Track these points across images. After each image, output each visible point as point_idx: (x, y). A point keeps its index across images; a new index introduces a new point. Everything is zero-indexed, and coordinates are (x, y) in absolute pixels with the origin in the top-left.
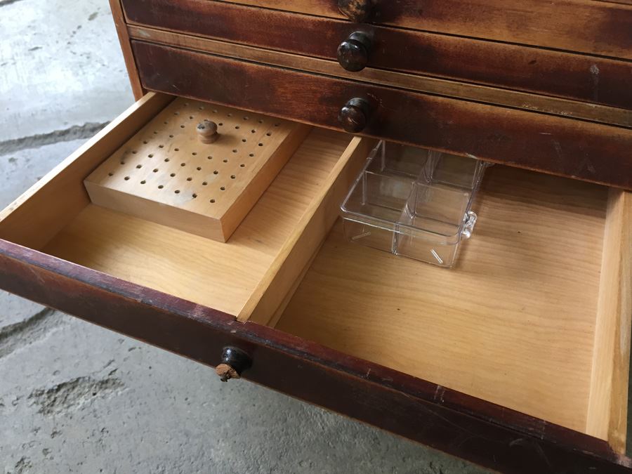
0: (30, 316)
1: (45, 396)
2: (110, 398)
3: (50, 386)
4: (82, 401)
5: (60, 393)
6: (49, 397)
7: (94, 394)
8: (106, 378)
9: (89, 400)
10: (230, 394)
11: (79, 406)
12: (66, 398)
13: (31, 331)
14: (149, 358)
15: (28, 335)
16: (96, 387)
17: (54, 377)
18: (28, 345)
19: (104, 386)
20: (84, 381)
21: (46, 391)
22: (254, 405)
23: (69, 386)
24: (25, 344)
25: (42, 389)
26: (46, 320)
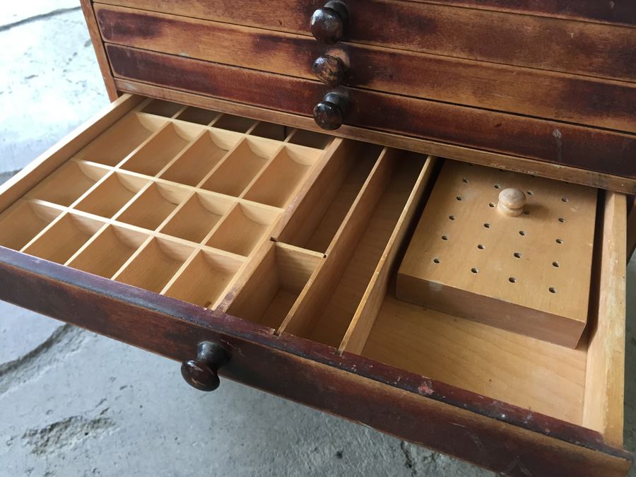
0: (25, 354)
1: (38, 436)
2: (102, 438)
3: (43, 426)
4: (74, 440)
5: (53, 433)
6: (42, 437)
7: (86, 434)
8: (97, 418)
9: (81, 440)
10: (219, 433)
11: (72, 447)
12: (59, 437)
13: (25, 369)
14: (140, 396)
15: (22, 373)
16: (87, 427)
17: (48, 417)
18: (22, 384)
19: (96, 425)
20: (76, 421)
21: (39, 431)
22: (243, 445)
23: (62, 426)
24: (19, 382)
25: (36, 429)
26: (39, 358)
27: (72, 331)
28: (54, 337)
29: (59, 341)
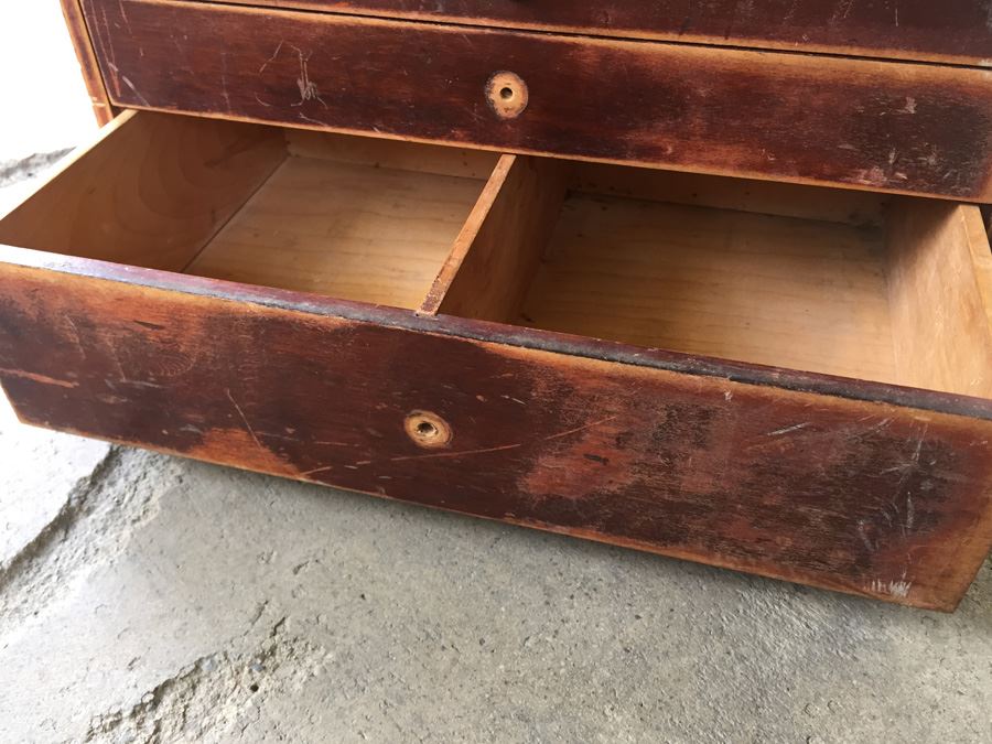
0: (14, 554)
1: (127, 724)
2: (298, 686)
3: (132, 699)
4: (230, 711)
5: (162, 711)
6: (139, 726)
7: (255, 688)
8: (267, 645)
9: (249, 703)
10: (572, 607)
11: (228, 728)
12: (184, 715)
13: (25, 588)
14: (350, 576)
15: (19, 598)
16: (250, 671)
17: (134, 676)
18: (31, 620)
19: (268, 663)
20: (214, 666)
21: (126, 714)
22: (638, 617)
23: (181, 688)
24: (22, 620)
25: (115, 710)
26: (54, 557)
27: (112, 484)
28: (74, 503)
29: (89, 511)
